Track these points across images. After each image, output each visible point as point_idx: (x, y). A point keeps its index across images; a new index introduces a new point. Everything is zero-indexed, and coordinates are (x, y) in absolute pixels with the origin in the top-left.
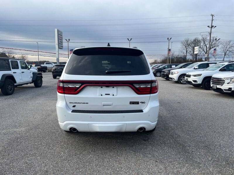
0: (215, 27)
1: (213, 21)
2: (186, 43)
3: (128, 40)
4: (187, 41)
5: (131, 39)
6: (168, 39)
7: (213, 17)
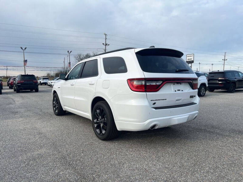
0: (109, 45)
1: (106, 40)
2: (79, 58)
3: (22, 48)
4: (80, 56)
5: (25, 49)
6: (68, 52)
7: (106, 36)
